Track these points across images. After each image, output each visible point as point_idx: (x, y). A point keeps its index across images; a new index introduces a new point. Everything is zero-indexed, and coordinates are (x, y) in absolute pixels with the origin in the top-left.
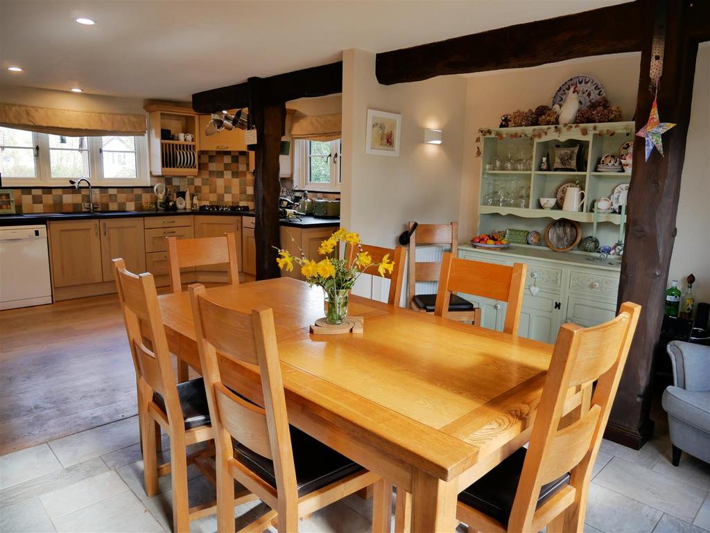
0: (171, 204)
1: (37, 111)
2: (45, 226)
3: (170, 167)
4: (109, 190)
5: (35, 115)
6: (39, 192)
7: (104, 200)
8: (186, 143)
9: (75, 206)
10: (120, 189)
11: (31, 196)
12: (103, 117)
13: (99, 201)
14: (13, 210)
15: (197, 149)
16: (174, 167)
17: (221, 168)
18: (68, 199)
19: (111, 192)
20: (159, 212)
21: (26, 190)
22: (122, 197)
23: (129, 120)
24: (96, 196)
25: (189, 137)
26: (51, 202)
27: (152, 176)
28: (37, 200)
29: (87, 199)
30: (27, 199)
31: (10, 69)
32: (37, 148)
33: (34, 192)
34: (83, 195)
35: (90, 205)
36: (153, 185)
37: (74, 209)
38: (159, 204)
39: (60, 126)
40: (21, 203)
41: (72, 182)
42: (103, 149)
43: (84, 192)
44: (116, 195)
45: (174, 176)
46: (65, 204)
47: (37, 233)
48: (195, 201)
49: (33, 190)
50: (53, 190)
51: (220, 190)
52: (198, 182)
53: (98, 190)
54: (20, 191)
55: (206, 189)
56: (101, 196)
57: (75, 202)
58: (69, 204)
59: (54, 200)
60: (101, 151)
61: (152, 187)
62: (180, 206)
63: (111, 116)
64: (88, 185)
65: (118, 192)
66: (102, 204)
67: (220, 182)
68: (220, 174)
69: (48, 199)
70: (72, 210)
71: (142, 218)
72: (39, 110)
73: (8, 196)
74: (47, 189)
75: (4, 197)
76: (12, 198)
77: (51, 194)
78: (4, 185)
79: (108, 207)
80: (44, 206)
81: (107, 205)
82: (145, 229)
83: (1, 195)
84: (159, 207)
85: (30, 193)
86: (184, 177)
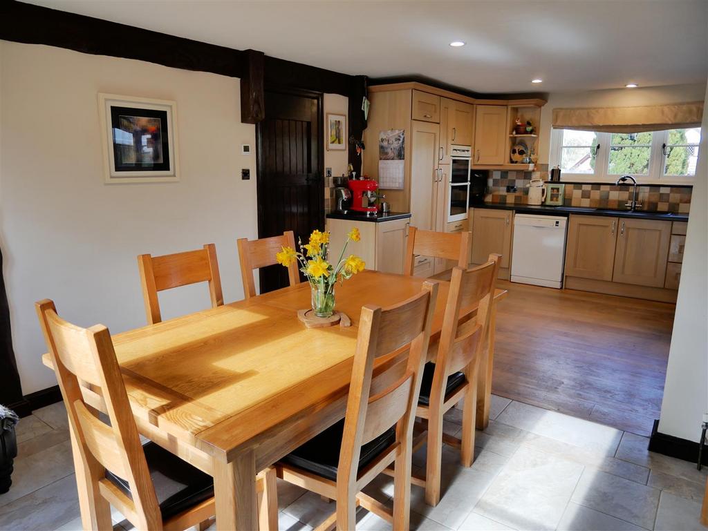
2: (566, 218)
4: (661, 188)
5: (593, 115)
6: (588, 188)
7: (653, 199)
9: (621, 203)
10: (674, 188)
11: (580, 191)
12: (666, 109)
13: (646, 200)
14: (560, 202)
18: (615, 195)
19: (663, 190)
21: (578, 185)
22: (675, 197)
24: (645, 194)
26: (598, 197)
28: (586, 195)
29: (633, 197)
30: (577, 193)
31: (533, 82)
32: (598, 147)
35: (632, 203)
37: (619, 205)
40: (572, 197)
41: (623, 179)
42: (667, 145)
43: (632, 189)
44: (668, 195)
46: (610, 200)
47: (556, 224)
49: (584, 186)
50: (602, 186)
53: (648, 188)
54: (573, 185)
56: (650, 195)
57: (620, 199)
58: (615, 201)
59: (601, 196)
60: (664, 146)
63: (676, 107)
64: (633, 183)
65: (671, 191)
66: (650, 203)
69: (596, 194)
70: (616, 207)
71: (671, 223)
72: (600, 110)
73: (558, 189)
74: (597, 185)
75: (555, 190)
76: (561, 192)
77: (599, 189)
78: (561, 181)
79: (657, 207)
80: (591, 201)
81: (656, 205)
82: (671, 234)
83: (552, 189)
85: (580, 188)
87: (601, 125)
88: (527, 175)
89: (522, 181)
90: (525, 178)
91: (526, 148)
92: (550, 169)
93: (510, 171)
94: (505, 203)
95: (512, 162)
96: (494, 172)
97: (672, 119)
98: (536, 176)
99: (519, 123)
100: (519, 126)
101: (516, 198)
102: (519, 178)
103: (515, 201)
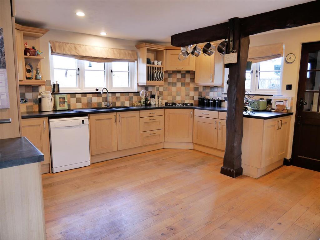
0: (148, 102)
1: (80, 46)
2: (87, 117)
3: (150, 80)
4: (117, 94)
5: (78, 49)
6: (80, 96)
7: (114, 101)
8: (158, 66)
9: (99, 104)
10: (122, 94)
11: (75, 98)
12: (115, 51)
14: (66, 107)
15: (164, 70)
16: (152, 80)
17: (175, 80)
18: (95, 100)
21: (73, 94)
22: (123, 98)
23: (129, 53)
24: (110, 98)
25: (160, 63)
26: (86, 102)
27: (138, 86)
28: (78, 101)
29: (105, 99)
30: (73, 100)
32: (79, 69)
33: (77, 96)
34: (103, 97)
35: (107, 103)
36: (139, 91)
37: (98, 106)
38: (142, 102)
39: (93, 56)
40: (70, 103)
41: (97, 90)
42: (113, 70)
43: (103, 95)
44: (120, 97)
45: (149, 86)
46: (93, 103)
47: (83, 122)
48: (160, 100)
49: (76, 95)
50: (87, 95)
51: (174, 94)
52: (161, 89)
53: (111, 94)
54: (69, 95)
55: (165, 93)
56: (112, 98)
57: (98, 102)
58: (95, 103)
59: (87, 101)
62: (152, 103)
63: (119, 50)
64: (106, 92)
65: (121, 95)
66: (112, 103)
67: (174, 89)
68: (174, 84)
69: (85, 100)
70: (96, 106)
72: (82, 46)
73: (64, 98)
74: (84, 94)
75: (61, 99)
76: (66, 100)
77: (86, 97)
78: (61, 92)
79: (115, 104)
80: (82, 104)
81: (115, 103)
82: (140, 117)
83: (60, 98)
84: (142, 104)
85: (75, 97)
86: (155, 86)
87: (84, 55)
88: (35, 88)
89: (31, 93)
90: (33, 92)
91: (32, 68)
92: (52, 84)
95: (27, 78)
97: (118, 56)
98: (42, 89)
99: (28, 47)
100: (28, 49)
101: (28, 107)
102: (28, 92)
103: (27, 110)
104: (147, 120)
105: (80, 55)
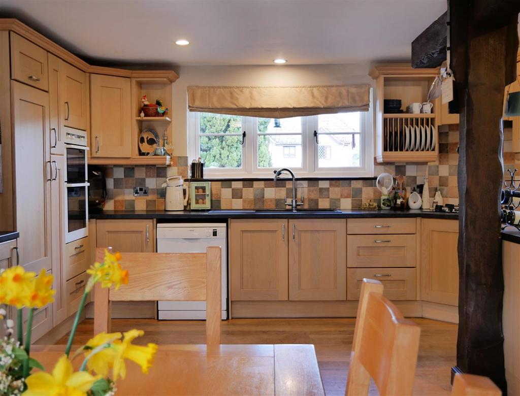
0: (399, 202)
1: (241, 91)
3: (396, 150)
4: (320, 182)
5: (237, 95)
6: (238, 185)
7: (313, 196)
8: (420, 116)
9: (278, 202)
10: (333, 182)
11: (230, 190)
12: (315, 91)
13: (306, 197)
14: (207, 205)
15: (437, 123)
16: (401, 150)
18: (271, 193)
19: (323, 185)
20: (382, 212)
21: (227, 182)
22: (335, 192)
23: (348, 92)
24: (303, 190)
25: (427, 107)
26: (251, 197)
27: (376, 163)
28: (236, 194)
29: (293, 193)
30: (226, 193)
32: (244, 134)
33: (234, 185)
34: (287, 189)
35: (293, 202)
36: (376, 175)
37: (277, 205)
38: (382, 202)
39: (264, 107)
40: (220, 198)
41: (277, 173)
42: (319, 132)
43: (289, 185)
44: (328, 189)
45: (408, 163)
46: (266, 199)
47: (215, 234)
49: (233, 183)
50: (255, 183)
52: (444, 171)
53: (306, 182)
54: (219, 183)
55: (454, 181)
56: (309, 191)
57: (278, 197)
58: (271, 200)
59: (255, 195)
60: (315, 134)
61: (375, 178)
62: (413, 205)
63: (326, 89)
64: (291, 177)
65: (331, 185)
66: (310, 200)
69: (249, 193)
70: (274, 206)
71: (344, 220)
72: (244, 90)
73: (204, 189)
74: (249, 182)
75: (200, 190)
76: (208, 192)
77: (252, 187)
78: (205, 178)
79: (317, 204)
80: (244, 201)
81: (316, 202)
82: (347, 234)
83: (197, 188)
84: (382, 205)
85: (230, 187)
86: (425, 163)
87: (248, 107)
88: (160, 171)
89: (155, 179)
90: (158, 176)
91: (157, 136)
92: (190, 163)
93: (137, 166)
94: (134, 211)
95: (141, 154)
96: (115, 169)
97: (323, 102)
98: (172, 172)
99: (146, 103)
100: (147, 105)
101: (148, 203)
102: (150, 177)
103: (147, 207)
104: (368, 241)
105: (240, 107)
